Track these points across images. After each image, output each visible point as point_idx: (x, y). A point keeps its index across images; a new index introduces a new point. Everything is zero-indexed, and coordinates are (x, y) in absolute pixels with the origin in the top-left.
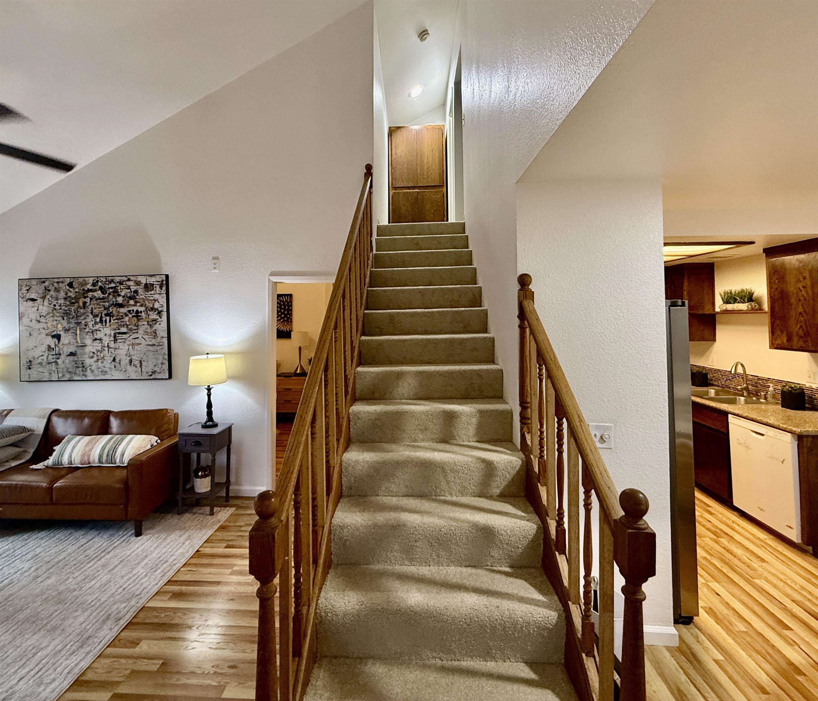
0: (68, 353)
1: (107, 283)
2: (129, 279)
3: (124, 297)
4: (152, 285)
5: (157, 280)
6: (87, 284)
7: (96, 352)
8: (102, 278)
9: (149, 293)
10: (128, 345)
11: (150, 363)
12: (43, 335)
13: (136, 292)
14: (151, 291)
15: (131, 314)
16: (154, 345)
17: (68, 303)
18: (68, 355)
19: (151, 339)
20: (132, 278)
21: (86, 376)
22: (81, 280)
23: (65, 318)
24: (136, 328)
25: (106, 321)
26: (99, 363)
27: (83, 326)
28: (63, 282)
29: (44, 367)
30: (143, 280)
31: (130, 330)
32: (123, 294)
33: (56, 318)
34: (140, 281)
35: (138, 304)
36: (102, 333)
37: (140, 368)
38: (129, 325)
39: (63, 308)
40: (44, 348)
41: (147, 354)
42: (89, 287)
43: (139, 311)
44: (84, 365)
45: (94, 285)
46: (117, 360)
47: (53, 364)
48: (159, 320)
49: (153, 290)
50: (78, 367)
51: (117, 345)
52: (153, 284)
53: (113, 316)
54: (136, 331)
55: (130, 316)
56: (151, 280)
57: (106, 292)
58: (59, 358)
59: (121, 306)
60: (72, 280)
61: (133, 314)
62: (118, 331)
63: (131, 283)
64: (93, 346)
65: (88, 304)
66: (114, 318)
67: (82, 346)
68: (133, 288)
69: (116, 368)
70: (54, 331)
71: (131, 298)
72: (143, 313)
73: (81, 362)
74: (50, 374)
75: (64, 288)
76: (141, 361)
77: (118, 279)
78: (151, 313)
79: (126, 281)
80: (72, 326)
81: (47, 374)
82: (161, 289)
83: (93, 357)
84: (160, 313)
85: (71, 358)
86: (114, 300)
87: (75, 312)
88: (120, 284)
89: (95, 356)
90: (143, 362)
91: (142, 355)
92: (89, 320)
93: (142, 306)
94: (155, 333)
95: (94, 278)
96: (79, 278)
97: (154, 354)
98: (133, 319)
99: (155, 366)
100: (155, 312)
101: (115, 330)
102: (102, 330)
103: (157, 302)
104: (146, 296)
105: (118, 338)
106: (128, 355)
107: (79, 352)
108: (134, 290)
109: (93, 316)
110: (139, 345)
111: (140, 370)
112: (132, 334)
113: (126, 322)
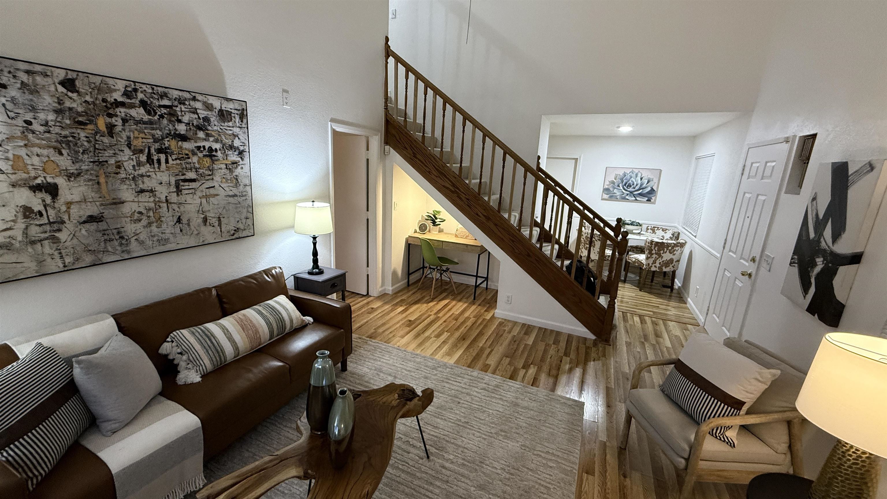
0: (84, 219)
1: (156, 96)
2: (195, 97)
3: (187, 124)
4: (229, 113)
5: (236, 108)
6: (111, 91)
7: (144, 211)
8: (144, 87)
9: (226, 124)
10: (200, 198)
11: (232, 219)
13: (206, 119)
14: (229, 122)
15: (202, 152)
17: (68, 122)
18: (84, 222)
19: (232, 189)
20: (199, 97)
21: (129, 252)
22: (96, 80)
23: (64, 151)
24: (210, 173)
25: (159, 160)
26: (154, 228)
27: (112, 169)
29: (18, 251)
30: (217, 104)
31: (201, 175)
32: (186, 119)
33: (36, 150)
34: (212, 105)
35: (211, 139)
36: (154, 181)
37: (219, 227)
38: (199, 168)
39: (56, 130)
40: (8, 213)
41: (227, 208)
42: (118, 96)
43: (214, 148)
44: (123, 234)
45: (126, 94)
46: (184, 220)
47: (46, 242)
48: (241, 162)
49: (231, 120)
50: (111, 240)
51: (182, 199)
52: (231, 112)
53: (172, 154)
54: (211, 177)
55: (200, 155)
56: (228, 106)
57: (156, 113)
58: (59, 230)
59: (184, 138)
60: (71, 75)
61: (204, 153)
62: (182, 177)
63: (200, 105)
64: (139, 202)
65: (119, 128)
66: (174, 157)
67: (115, 204)
68: (203, 113)
69: (184, 231)
70: (36, 178)
71: (199, 128)
72: (219, 152)
73: (115, 231)
74: (40, 262)
75: (52, 88)
76: (219, 218)
77: (175, 94)
78: (230, 153)
79: (189, 99)
80: (85, 168)
81: (30, 264)
82: (242, 121)
83: (140, 220)
84: (240, 153)
85: (93, 226)
86: (171, 127)
87: (89, 142)
88: (180, 103)
89: (144, 218)
90: (222, 219)
91: (220, 210)
92: (127, 158)
93: (216, 141)
94: (237, 179)
95: (127, 83)
96: (89, 75)
97: (236, 208)
98: (205, 160)
99: (238, 222)
100: (235, 151)
101: (177, 175)
102: (154, 176)
103: (237, 138)
104: (221, 127)
105: (183, 188)
106: (201, 212)
107: (108, 213)
108: (203, 116)
109: (133, 151)
110: (216, 197)
111: (219, 230)
112: (204, 181)
113: (194, 163)
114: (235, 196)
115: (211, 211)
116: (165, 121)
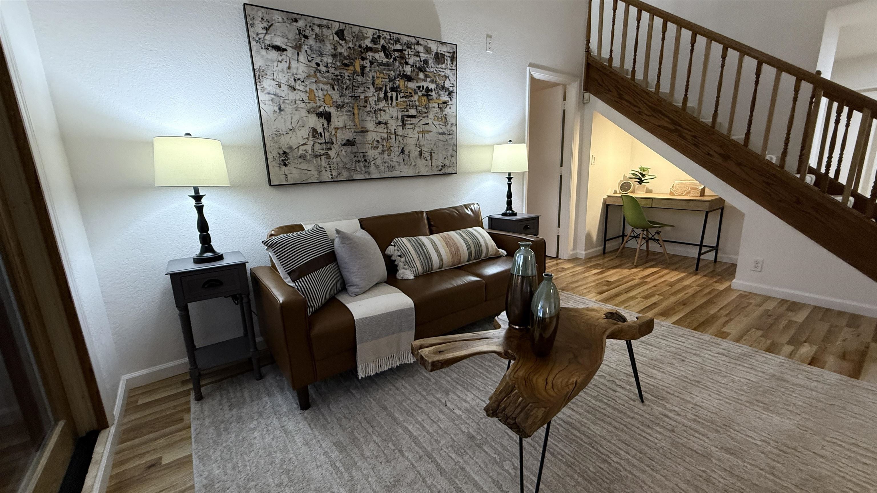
0: (344, 142)
1: (392, 42)
2: (418, 42)
3: (412, 66)
4: (443, 56)
5: (448, 51)
6: (364, 38)
7: (380, 141)
8: (384, 33)
9: (440, 66)
10: (418, 133)
11: (441, 155)
12: (304, 113)
13: (426, 62)
14: (442, 64)
15: (421, 91)
17: (339, 64)
18: (344, 145)
19: (441, 126)
20: (422, 42)
21: (369, 174)
22: (356, 29)
23: (336, 87)
24: (427, 111)
25: (391, 97)
26: (386, 155)
27: (362, 103)
28: (328, 28)
29: (309, 161)
30: (434, 47)
31: (420, 112)
32: (411, 62)
33: (321, 86)
34: (430, 48)
35: (429, 80)
36: (387, 115)
37: (430, 162)
38: (419, 106)
39: (332, 70)
40: (305, 132)
41: (437, 144)
42: (368, 43)
43: (430, 88)
44: (366, 158)
45: (374, 41)
46: (406, 152)
47: (323, 157)
48: (450, 102)
49: (444, 62)
50: (359, 162)
51: (405, 132)
52: (445, 55)
53: (400, 92)
54: (426, 115)
55: (420, 94)
56: (442, 49)
57: (391, 56)
58: (331, 149)
59: (409, 78)
60: (342, 27)
61: (423, 93)
62: (406, 113)
63: (422, 49)
64: (377, 132)
65: (368, 69)
66: (402, 95)
67: (361, 132)
68: (423, 56)
69: (405, 161)
70: (320, 107)
71: (421, 69)
72: (434, 92)
73: (362, 155)
74: (320, 172)
75: (331, 38)
76: (431, 153)
77: (405, 39)
78: (442, 93)
79: (415, 44)
80: (346, 101)
81: (314, 173)
82: (452, 64)
83: (377, 148)
84: (450, 94)
85: (349, 148)
86: (401, 68)
87: (350, 80)
88: (408, 48)
89: (380, 146)
90: (433, 154)
91: (432, 146)
92: (370, 94)
93: (432, 82)
94: (446, 118)
95: (374, 31)
96: (352, 26)
97: (444, 145)
98: (423, 98)
99: (445, 158)
100: (446, 92)
101: (403, 111)
102: (387, 111)
103: (448, 79)
104: (437, 69)
105: (407, 123)
106: (418, 146)
107: (358, 139)
108: (424, 59)
109: (375, 89)
110: (430, 133)
111: (430, 164)
112: (421, 118)
113: (415, 101)
114: (444, 133)
115: (426, 146)
116: (397, 64)
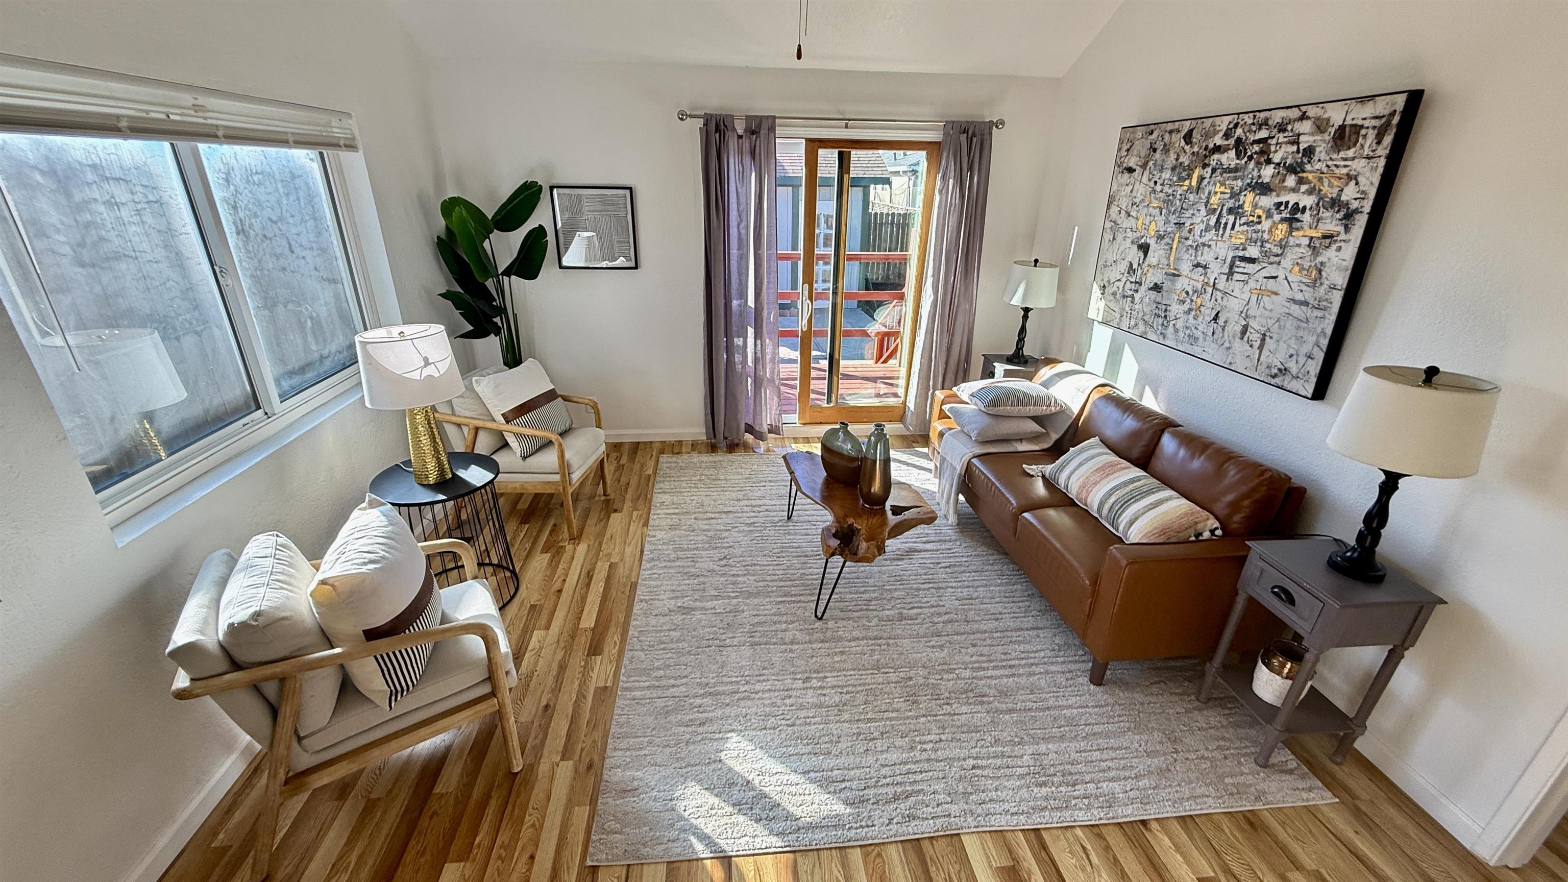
0: (1152, 285)
1: (1254, 128)
2: (1305, 113)
4: (1357, 129)
5: (1377, 114)
6: (1216, 132)
7: (1191, 293)
8: (1246, 117)
9: (1343, 154)
10: (1251, 291)
11: (1283, 346)
12: (1129, 242)
14: (1349, 148)
15: (1280, 212)
16: (1305, 303)
17: (1175, 178)
18: (1151, 289)
19: (1304, 288)
20: (1312, 112)
21: (1165, 337)
22: (1208, 123)
23: (1164, 211)
24: (1279, 252)
25: (1226, 224)
26: (1191, 317)
27: (1185, 234)
28: (1178, 131)
29: (1117, 301)
30: (1339, 115)
31: (1266, 254)
32: (1277, 158)
33: (1151, 210)
34: (1329, 119)
35: (1304, 188)
36: (1212, 254)
37: (1258, 352)
38: (1267, 241)
39: (1166, 189)
40: (1125, 265)
41: (1282, 323)
42: (1218, 140)
43: (1301, 206)
44: (1168, 313)
45: (1227, 134)
46: (1221, 321)
47: (1129, 299)
48: (1343, 236)
49: (1355, 144)
50: (1159, 316)
51: (1231, 285)
52: (1362, 127)
53: (1242, 215)
54: (1277, 259)
55: (1277, 217)
56: (1361, 114)
57: (1246, 153)
58: (1137, 291)
59: (1265, 189)
60: (1193, 124)
61: (1284, 215)
62: (1241, 254)
63: (1305, 127)
64: (1191, 278)
65: (1205, 182)
66: (1243, 220)
67: (1174, 275)
68: (1304, 143)
69: (1215, 336)
70: (1143, 237)
71: (1292, 169)
72: (1308, 212)
73: (1164, 307)
74: (1122, 316)
75: (1178, 144)
76: (1264, 335)
77: (1277, 117)
78: (1327, 214)
79: (1296, 120)
80: (1169, 230)
82: (1379, 143)
83: (1184, 302)
84: (1349, 216)
85: (1153, 294)
86: (1256, 172)
87: (1180, 200)
88: (1280, 131)
89: (1188, 301)
90: (1267, 339)
91: (1270, 322)
92: (1198, 220)
93: (1310, 192)
95: (1230, 118)
96: (1206, 119)
97: (1298, 328)
98: (1280, 226)
99: (1291, 356)
100: (1338, 211)
101: (1237, 249)
102: (1213, 247)
103: (1353, 182)
104: (1330, 163)
105: (1237, 270)
106: (1243, 315)
107: (1167, 285)
108: (1306, 146)
109: (1207, 211)
110: (1273, 296)
111: (1257, 357)
112: (1266, 265)
113: (1263, 232)
115: (1257, 319)
116: (1252, 165)
